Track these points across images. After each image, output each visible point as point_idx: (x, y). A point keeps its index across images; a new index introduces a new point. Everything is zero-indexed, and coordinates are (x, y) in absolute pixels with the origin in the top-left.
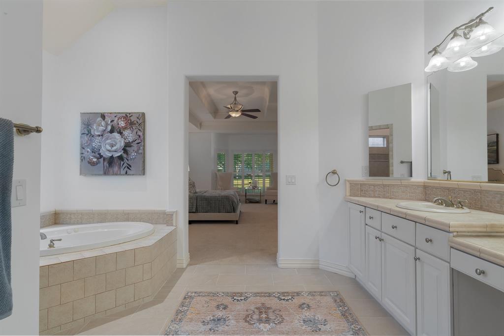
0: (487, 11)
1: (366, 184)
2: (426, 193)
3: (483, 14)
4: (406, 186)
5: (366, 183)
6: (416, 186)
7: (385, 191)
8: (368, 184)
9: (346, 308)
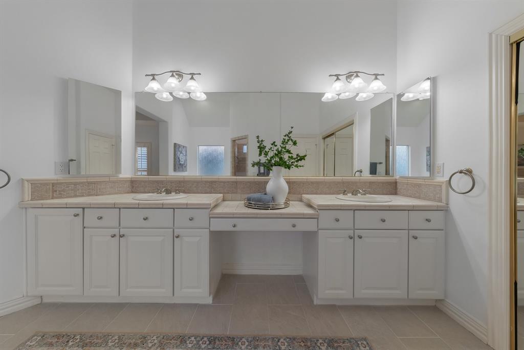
0: (198, 74)
1: (63, 183)
2: (133, 187)
3: (195, 74)
4: (114, 182)
5: (62, 181)
6: (124, 181)
7: (89, 189)
8: (65, 183)
9: (78, 337)
